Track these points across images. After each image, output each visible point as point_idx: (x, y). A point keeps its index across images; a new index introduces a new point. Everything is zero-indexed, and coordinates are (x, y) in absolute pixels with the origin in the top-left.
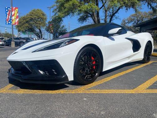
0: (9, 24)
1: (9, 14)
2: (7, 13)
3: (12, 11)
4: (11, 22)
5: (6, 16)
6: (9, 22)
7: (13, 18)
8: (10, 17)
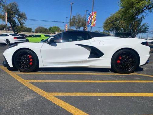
0: (89, 26)
1: (90, 18)
2: (89, 17)
3: (92, 15)
4: (91, 25)
5: (88, 20)
6: (89, 25)
7: (92, 21)
8: (90, 20)
